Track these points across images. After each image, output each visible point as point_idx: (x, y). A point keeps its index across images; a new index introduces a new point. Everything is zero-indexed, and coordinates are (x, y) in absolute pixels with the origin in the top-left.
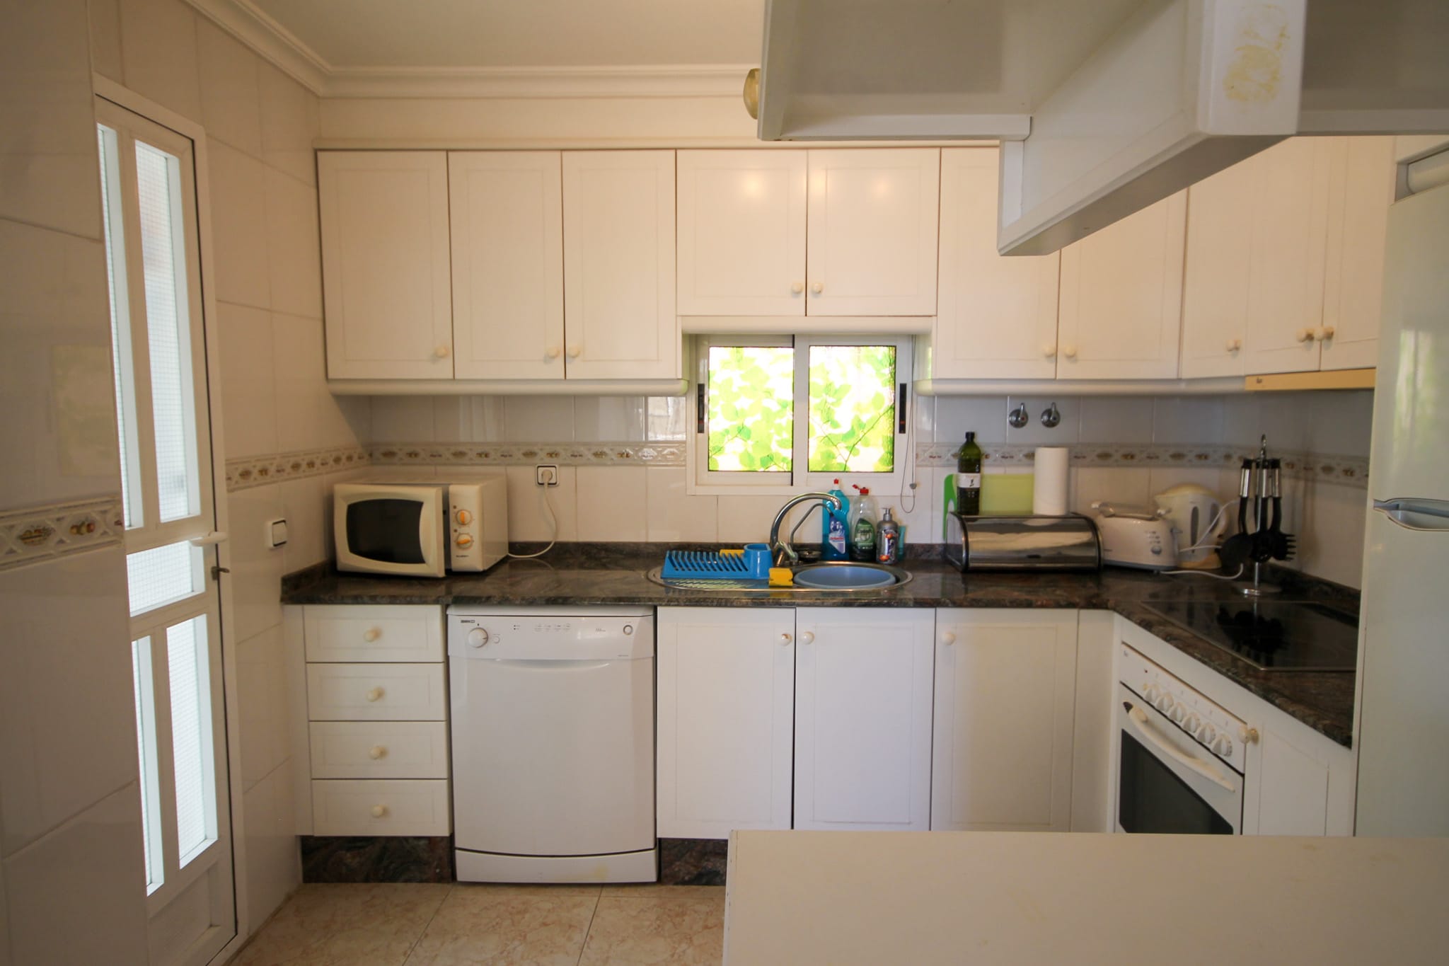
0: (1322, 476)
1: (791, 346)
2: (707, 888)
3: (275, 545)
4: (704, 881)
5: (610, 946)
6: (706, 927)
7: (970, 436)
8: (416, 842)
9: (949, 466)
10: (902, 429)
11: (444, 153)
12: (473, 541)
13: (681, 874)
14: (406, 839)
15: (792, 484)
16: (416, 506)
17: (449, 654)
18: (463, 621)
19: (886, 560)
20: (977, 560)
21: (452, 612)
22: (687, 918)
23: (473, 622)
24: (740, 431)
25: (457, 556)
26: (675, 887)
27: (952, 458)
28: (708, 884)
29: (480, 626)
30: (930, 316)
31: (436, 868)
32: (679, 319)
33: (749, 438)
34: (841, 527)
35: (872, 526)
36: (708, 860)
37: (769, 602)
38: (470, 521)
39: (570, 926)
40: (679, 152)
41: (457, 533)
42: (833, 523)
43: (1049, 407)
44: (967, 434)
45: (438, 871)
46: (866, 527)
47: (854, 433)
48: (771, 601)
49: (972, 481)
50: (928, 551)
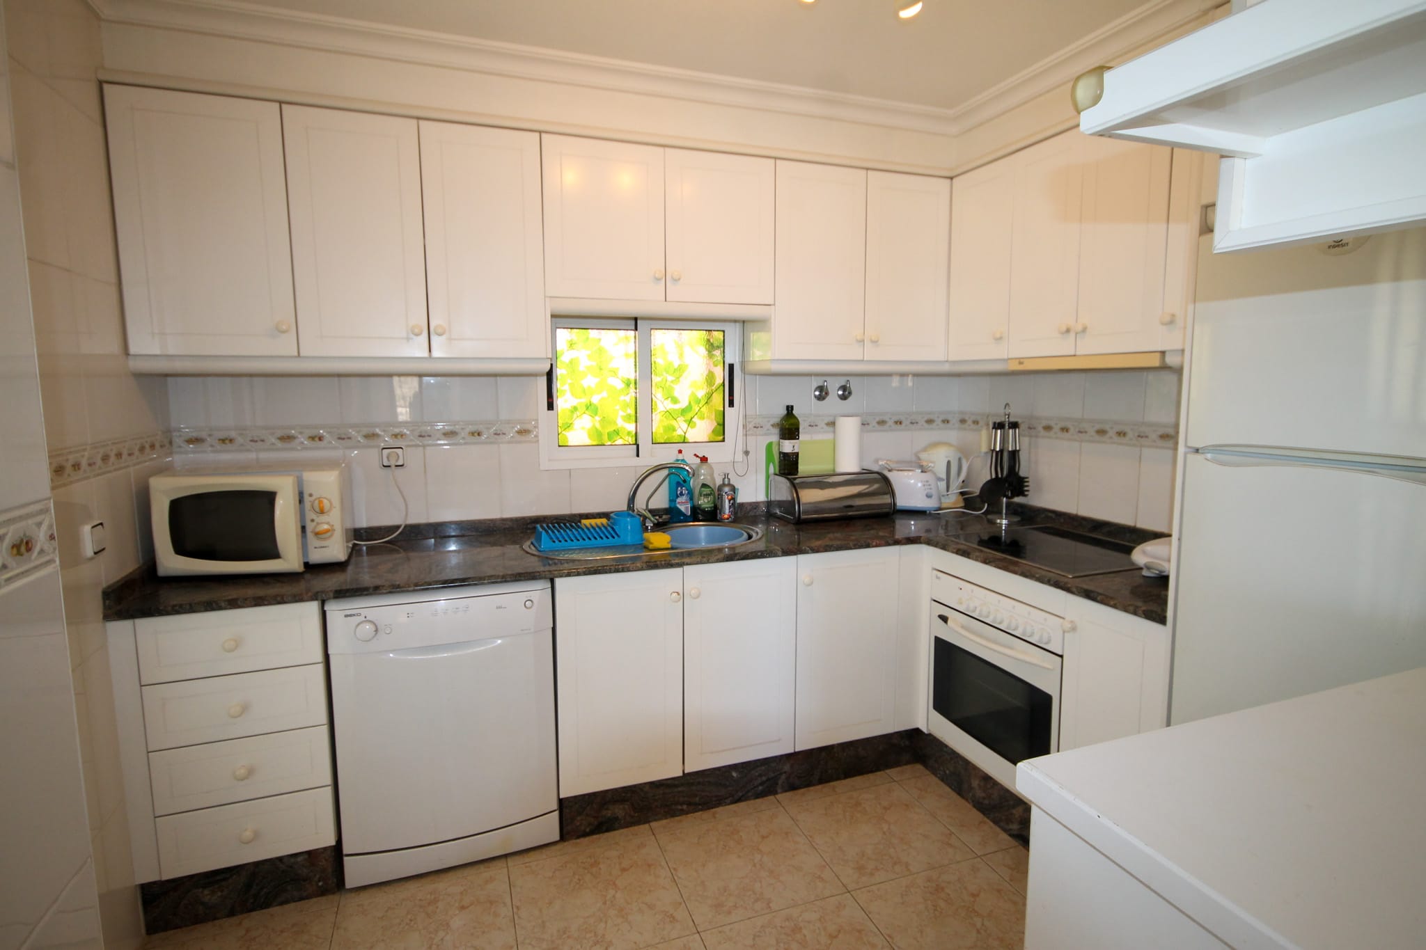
0: (1043, 433)
1: (633, 328)
2: (607, 834)
3: (95, 553)
4: (604, 828)
5: (540, 910)
6: (624, 870)
7: (790, 409)
8: (292, 860)
9: (770, 434)
10: (731, 404)
11: (277, 105)
12: (334, 530)
13: (583, 828)
14: (280, 859)
15: (638, 455)
16: (268, 499)
17: (329, 652)
18: (346, 616)
19: (728, 519)
20: (806, 512)
21: (331, 608)
22: (601, 866)
23: (359, 615)
24: (587, 408)
25: (316, 548)
26: (578, 841)
27: (771, 427)
28: (607, 830)
29: (368, 618)
30: (770, 305)
31: (319, 881)
32: (547, 299)
33: (596, 414)
34: (687, 492)
35: (713, 490)
36: (607, 809)
37: (661, 564)
38: (330, 510)
39: (491, 903)
40: (544, 135)
41: (315, 523)
42: (679, 489)
43: (843, 384)
44: (788, 407)
45: (320, 884)
46: (706, 491)
47: (691, 408)
48: (663, 563)
49: (794, 447)
50: (755, 508)
